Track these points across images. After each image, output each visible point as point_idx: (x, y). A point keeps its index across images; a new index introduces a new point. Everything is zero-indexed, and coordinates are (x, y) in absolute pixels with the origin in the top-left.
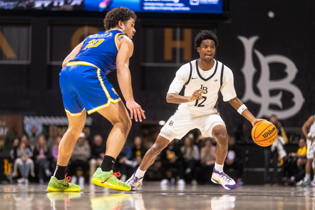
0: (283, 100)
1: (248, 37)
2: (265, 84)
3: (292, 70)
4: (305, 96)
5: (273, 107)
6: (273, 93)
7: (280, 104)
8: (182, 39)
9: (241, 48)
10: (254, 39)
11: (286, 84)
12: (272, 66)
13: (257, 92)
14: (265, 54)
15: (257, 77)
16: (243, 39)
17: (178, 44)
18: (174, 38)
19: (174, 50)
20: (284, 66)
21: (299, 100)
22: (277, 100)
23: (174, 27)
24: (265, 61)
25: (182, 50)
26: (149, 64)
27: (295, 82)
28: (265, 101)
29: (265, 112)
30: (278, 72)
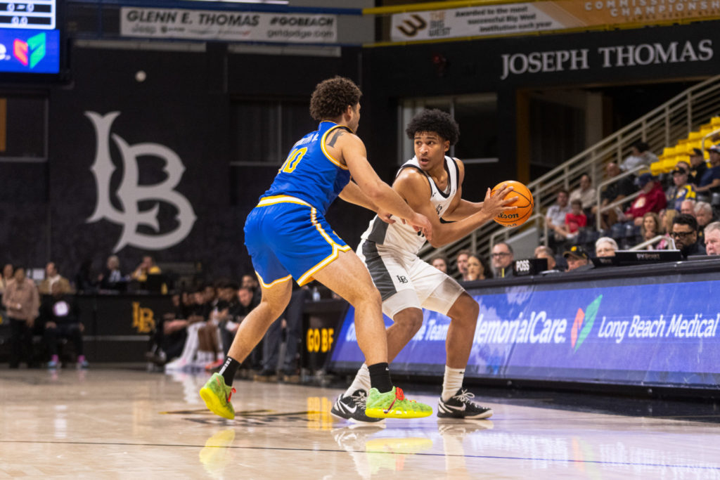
0: (160, 217)
1: (103, 113)
2: (131, 191)
3: (175, 168)
4: (196, 211)
5: (143, 229)
6: (144, 206)
7: (155, 224)
9: (90, 132)
10: (111, 117)
11: (165, 191)
12: (142, 161)
13: (117, 204)
14: (131, 142)
15: (117, 179)
16: (94, 117)
20: (161, 162)
21: (187, 217)
22: (150, 218)
24: (130, 153)
27: (179, 189)
28: (130, 219)
29: (130, 237)
30: (151, 171)
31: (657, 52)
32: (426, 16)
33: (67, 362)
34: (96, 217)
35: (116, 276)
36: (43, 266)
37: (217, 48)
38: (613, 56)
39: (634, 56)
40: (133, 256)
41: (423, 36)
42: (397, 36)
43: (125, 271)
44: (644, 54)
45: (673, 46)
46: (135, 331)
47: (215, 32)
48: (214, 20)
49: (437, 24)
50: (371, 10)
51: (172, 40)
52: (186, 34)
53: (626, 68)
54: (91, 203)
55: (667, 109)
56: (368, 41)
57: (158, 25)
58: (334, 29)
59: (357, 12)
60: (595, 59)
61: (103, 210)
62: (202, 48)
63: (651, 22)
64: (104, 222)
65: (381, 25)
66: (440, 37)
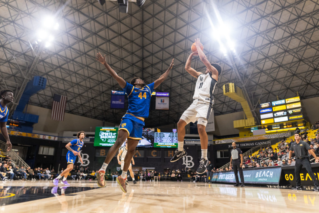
0: (190, 164)
2: (187, 161)
3: (192, 158)
4: (194, 163)
5: (188, 166)
6: (188, 163)
8: (172, 152)
11: (191, 161)
12: (188, 158)
13: (185, 163)
15: (185, 160)
17: (171, 154)
18: (170, 152)
19: (170, 155)
20: (190, 158)
22: (189, 164)
23: (170, 150)
25: (172, 155)
26: (165, 157)
27: (192, 161)
28: (187, 164)
29: (187, 166)
30: (189, 159)
31: (247, 144)
32: (219, 141)
33: (180, 181)
34: (183, 164)
35: (186, 171)
36: (177, 170)
37: (196, 145)
38: (242, 145)
39: (244, 145)
40: (187, 169)
41: (219, 143)
42: (216, 143)
43: (186, 170)
44: (246, 145)
45: (249, 144)
46: (188, 177)
47: (196, 143)
48: (195, 142)
49: (221, 142)
50: (213, 140)
51: (191, 144)
52: (193, 143)
53: (243, 146)
54: (182, 162)
55: (249, 151)
56: (213, 143)
57: (189, 142)
58: (209, 142)
59: (211, 141)
60: (240, 145)
61: (184, 163)
62: (194, 145)
63: (246, 141)
64: (184, 165)
65: (214, 142)
66: (221, 143)
